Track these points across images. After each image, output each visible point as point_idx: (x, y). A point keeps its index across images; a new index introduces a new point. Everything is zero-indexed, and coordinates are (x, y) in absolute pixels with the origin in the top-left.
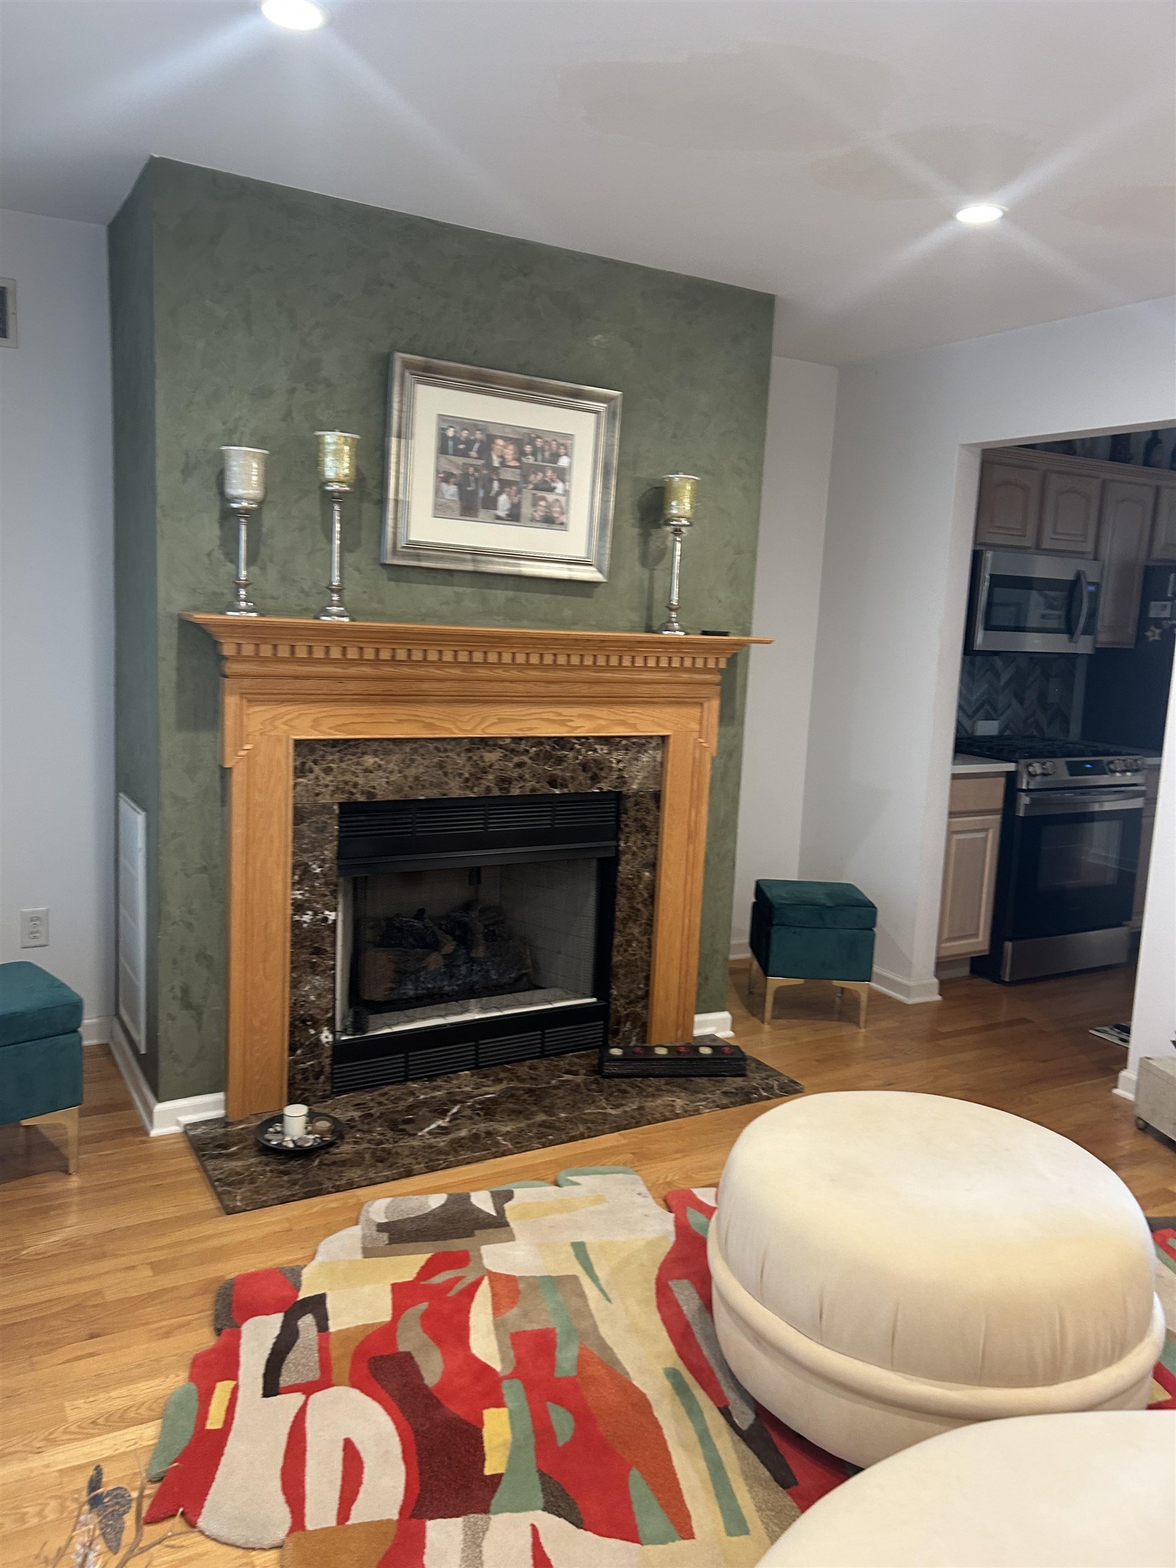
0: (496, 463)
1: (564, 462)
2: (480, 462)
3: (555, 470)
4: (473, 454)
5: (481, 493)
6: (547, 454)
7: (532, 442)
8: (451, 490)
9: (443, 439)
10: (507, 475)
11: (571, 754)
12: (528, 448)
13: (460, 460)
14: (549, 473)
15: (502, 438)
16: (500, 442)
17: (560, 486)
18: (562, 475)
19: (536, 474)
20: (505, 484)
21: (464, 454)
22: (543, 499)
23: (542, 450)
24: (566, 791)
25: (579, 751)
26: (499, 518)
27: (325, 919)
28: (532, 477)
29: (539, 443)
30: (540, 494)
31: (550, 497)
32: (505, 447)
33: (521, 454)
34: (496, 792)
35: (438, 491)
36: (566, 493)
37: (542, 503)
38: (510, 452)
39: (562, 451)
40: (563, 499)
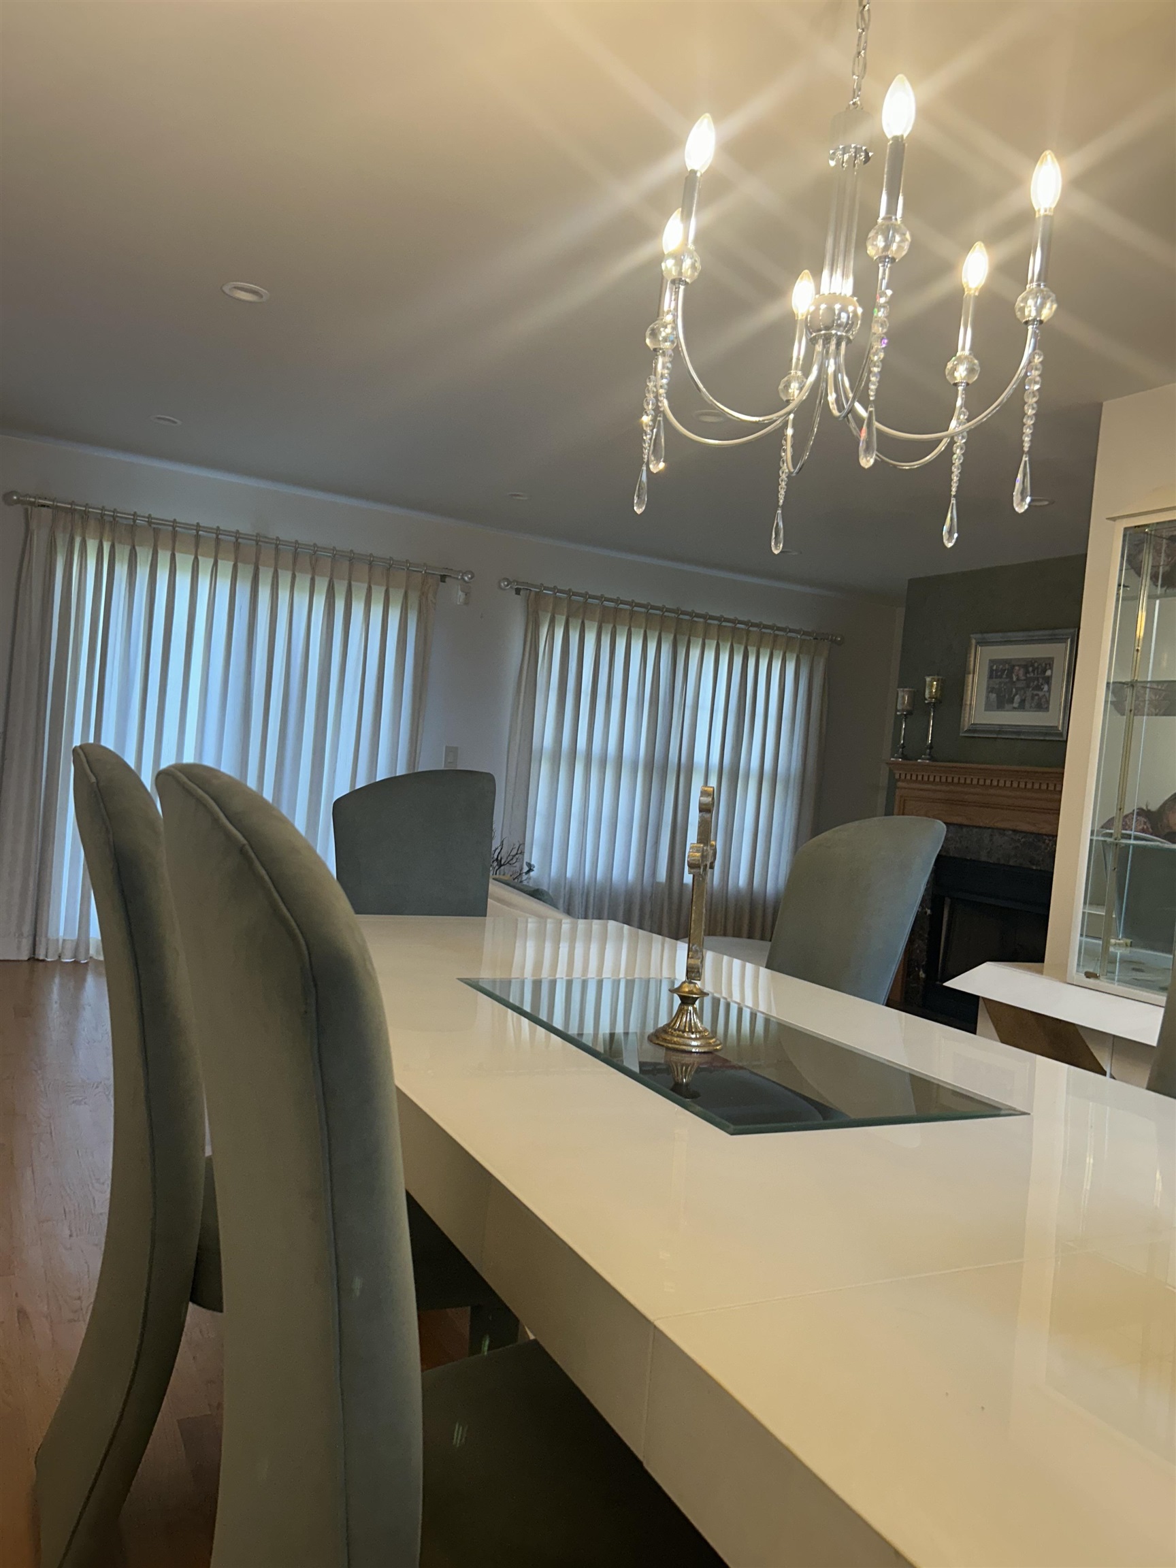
0: (1015, 679)
1: (1048, 673)
2: (1007, 680)
3: (1043, 678)
4: (1004, 676)
5: (1007, 696)
6: (1040, 670)
7: (1032, 665)
8: (993, 696)
9: (991, 670)
10: (1020, 685)
11: (1043, 846)
12: (1031, 669)
13: (998, 681)
14: (1041, 681)
15: (1018, 665)
16: (1017, 668)
17: (1046, 688)
18: (1048, 680)
19: (1034, 682)
20: (1018, 689)
21: (1001, 677)
22: (1037, 695)
23: (1038, 668)
24: (1039, 868)
25: (1048, 845)
26: (1015, 708)
27: (926, 913)
28: (1032, 684)
29: (1036, 665)
30: (1035, 692)
31: (1041, 694)
32: (1019, 670)
33: (1027, 672)
34: (1002, 862)
35: (987, 697)
36: (1049, 691)
37: (1037, 697)
38: (1021, 672)
39: (1048, 667)
40: (1047, 694)
